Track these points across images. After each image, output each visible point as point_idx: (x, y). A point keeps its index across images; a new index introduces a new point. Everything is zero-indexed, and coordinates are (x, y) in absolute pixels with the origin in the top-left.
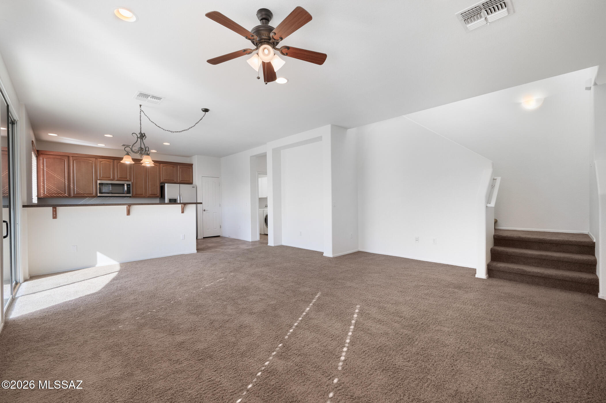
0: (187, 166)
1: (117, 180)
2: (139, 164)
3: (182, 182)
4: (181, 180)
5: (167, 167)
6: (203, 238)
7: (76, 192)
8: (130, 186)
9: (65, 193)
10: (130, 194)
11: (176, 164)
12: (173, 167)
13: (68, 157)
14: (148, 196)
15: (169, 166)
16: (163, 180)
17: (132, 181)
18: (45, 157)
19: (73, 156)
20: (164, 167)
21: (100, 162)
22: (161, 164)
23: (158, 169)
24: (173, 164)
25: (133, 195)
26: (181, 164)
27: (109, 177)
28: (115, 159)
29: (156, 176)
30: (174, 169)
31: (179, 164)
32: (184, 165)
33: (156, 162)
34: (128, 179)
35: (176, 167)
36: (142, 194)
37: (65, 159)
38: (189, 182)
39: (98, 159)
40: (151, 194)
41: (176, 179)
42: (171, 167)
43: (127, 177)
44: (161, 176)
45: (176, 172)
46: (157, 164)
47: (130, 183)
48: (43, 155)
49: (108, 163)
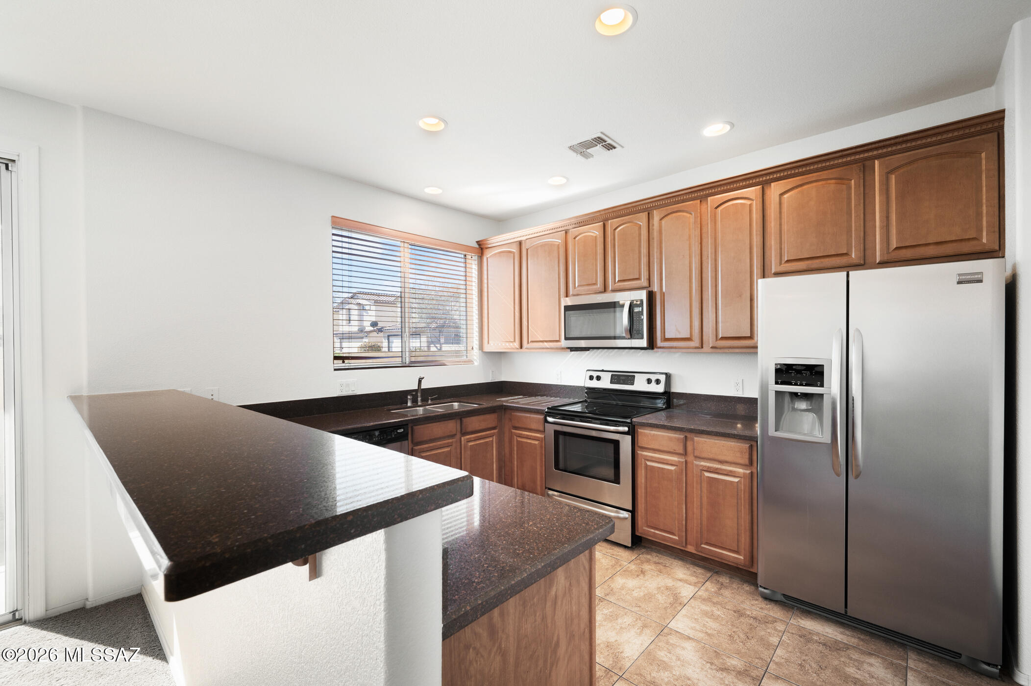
0: (945, 147)
1: (612, 291)
2: (680, 214)
3: (907, 254)
4: (894, 244)
5: (806, 187)
7: (531, 336)
8: (642, 309)
9: (515, 341)
10: (642, 338)
11: (857, 157)
12: (840, 180)
13: (520, 243)
14: (712, 348)
15: (815, 184)
16: (781, 264)
17: (656, 288)
18: (488, 254)
19: (527, 239)
20: (785, 196)
21: (575, 238)
22: (772, 184)
23: (756, 216)
24: (836, 162)
25: (659, 343)
26: (894, 148)
27: (595, 284)
28: (607, 220)
29: (748, 251)
30: (850, 188)
31: (880, 151)
32: (924, 141)
33: (748, 183)
34: (644, 282)
35: (862, 175)
36: (689, 337)
37: (515, 249)
38: (966, 248)
39: (570, 230)
40: (723, 338)
41: (862, 246)
42: (829, 181)
43: (640, 274)
44: (773, 243)
45: (862, 205)
46: (752, 192)
47: (643, 295)
48: (488, 250)
49: (592, 236)
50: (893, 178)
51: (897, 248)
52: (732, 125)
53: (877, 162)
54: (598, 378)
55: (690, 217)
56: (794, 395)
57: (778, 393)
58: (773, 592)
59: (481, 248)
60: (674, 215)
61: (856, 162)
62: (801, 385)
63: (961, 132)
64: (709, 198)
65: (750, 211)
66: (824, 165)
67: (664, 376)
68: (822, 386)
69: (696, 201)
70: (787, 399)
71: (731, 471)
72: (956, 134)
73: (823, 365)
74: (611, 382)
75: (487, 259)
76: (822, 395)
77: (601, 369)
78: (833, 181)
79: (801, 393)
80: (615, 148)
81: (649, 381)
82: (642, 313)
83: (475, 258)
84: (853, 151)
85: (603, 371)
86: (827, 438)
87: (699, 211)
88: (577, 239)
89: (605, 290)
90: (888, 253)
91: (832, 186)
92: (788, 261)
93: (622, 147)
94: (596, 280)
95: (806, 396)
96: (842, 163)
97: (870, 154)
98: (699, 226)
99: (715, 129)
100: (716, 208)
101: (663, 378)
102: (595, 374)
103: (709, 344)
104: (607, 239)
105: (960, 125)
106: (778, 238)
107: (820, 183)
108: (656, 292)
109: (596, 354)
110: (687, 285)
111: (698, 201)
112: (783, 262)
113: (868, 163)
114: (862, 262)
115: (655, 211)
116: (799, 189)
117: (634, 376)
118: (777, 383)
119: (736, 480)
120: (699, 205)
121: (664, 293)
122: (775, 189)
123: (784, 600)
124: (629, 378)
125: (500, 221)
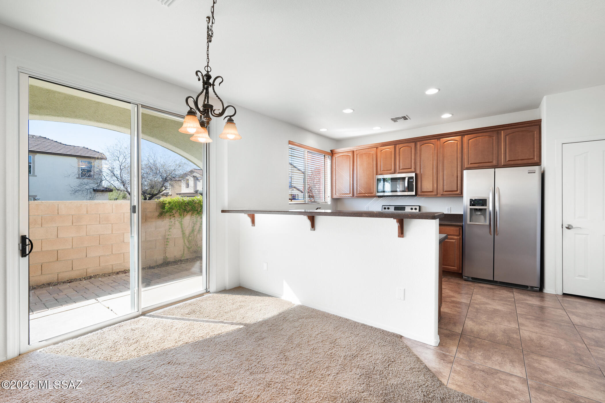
0: (524, 129)
1: (399, 173)
2: (428, 144)
3: (512, 163)
4: (507, 160)
5: (478, 138)
6: (560, 293)
7: (359, 191)
8: (413, 180)
9: (350, 193)
10: (413, 191)
11: (496, 129)
12: (490, 136)
13: (353, 152)
14: (441, 195)
15: (481, 137)
16: (468, 164)
17: (418, 172)
18: (336, 156)
19: (357, 150)
20: (470, 140)
21: (381, 151)
22: (466, 136)
23: (459, 147)
24: (489, 130)
25: (419, 193)
26: (508, 127)
27: (391, 170)
28: (396, 144)
29: (456, 159)
30: (493, 139)
31: (503, 128)
32: (517, 126)
33: (456, 135)
34: (413, 170)
35: (497, 136)
36: (432, 191)
37: (351, 154)
38: (530, 161)
39: (379, 148)
40: (446, 191)
41: (497, 159)
42: (486, 137)
43: (411, 166)
44: (465, 157)
45: (497, 145)
46: (458, 138)
47: (413, 175)
48: (336, 154)
49: (389, 151)
50: (507, 137)
51: (508, 161)
52: (453, 114)
53: (502, 132)
54: (388, 208)
55: (433, 146)
56: (476, 209)
57: (471, 209)
58: (468, 277)
59: (332, 153)
60: (426, 144)
61: (495, 131)
62: (479, 206)
63: (529, 125)
64: (441, 139)
65: (457, 145)
66: (484, 131)
67: (418, 207)
68: (486, 206)
69: (435, 140)
70: (473, 211)
71: (452, 238)
72: (527, 125)
73: (486, 199)
74: (394, 210)
75: (336, 158)
76: (486, 209)
77: (389, 205)
78: (487, 137)
79: (479, 209)
80: (407, 119)
81: (412, 209)
82: (413, 181)
83: (330, 157)
84: (495, 127)
85: (390, 205)
86: (488, 223)
87: (437, 144)
88: (382, 151)
89: (395, 173)
90: (506, 162)
91: (487, 138)
92: (471, 164)
93: (410, 119)
94: (391, 169)
95: (480, 210)
96: (491, 131)
97: (500, 129)
98: (437, 149)
99: (446, 116)
100: (444, 143)
101: (418, 208)
102: (387, 207)
103: (440, 194)
104: (396, 152)
105: (529, 122)
106: (467, 155)
107: (483, 137)
108: (418, 174)
109: (388, 199)
110: (432, 172)
111: (436, 140)
112: (469, 164)
113: (499, 131)
114: (497, 165)
115: (418, 143)
116: (475, 138)
117: (405, 207)
118: (470, 205)
119: (454, 241)
120: (437, 141)
121: (422, 174)
122: (466, 138)
123: (472, 280)
124: (403, 208)
125: (338, 141)
